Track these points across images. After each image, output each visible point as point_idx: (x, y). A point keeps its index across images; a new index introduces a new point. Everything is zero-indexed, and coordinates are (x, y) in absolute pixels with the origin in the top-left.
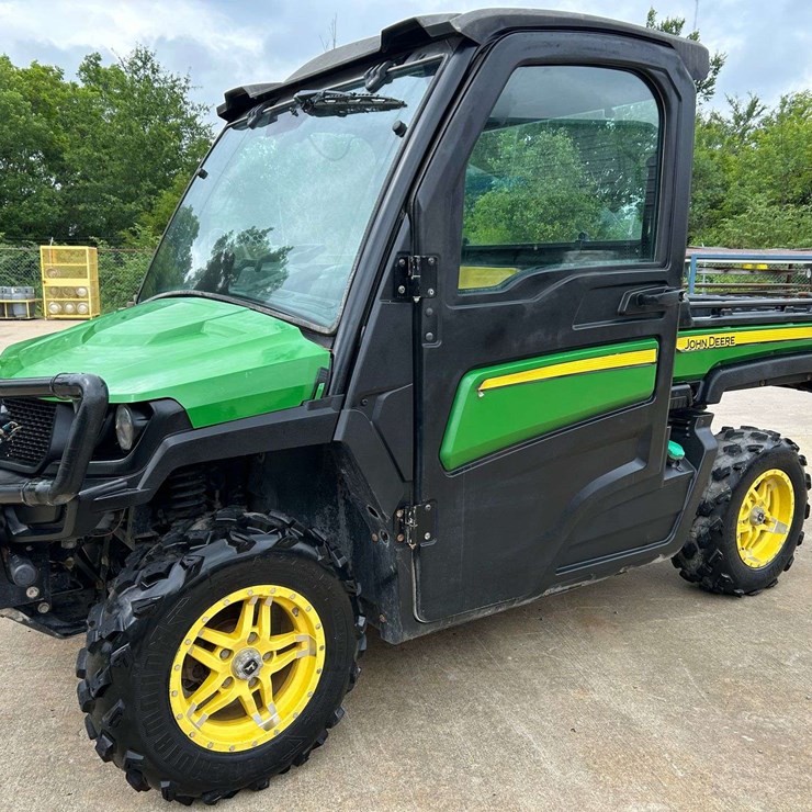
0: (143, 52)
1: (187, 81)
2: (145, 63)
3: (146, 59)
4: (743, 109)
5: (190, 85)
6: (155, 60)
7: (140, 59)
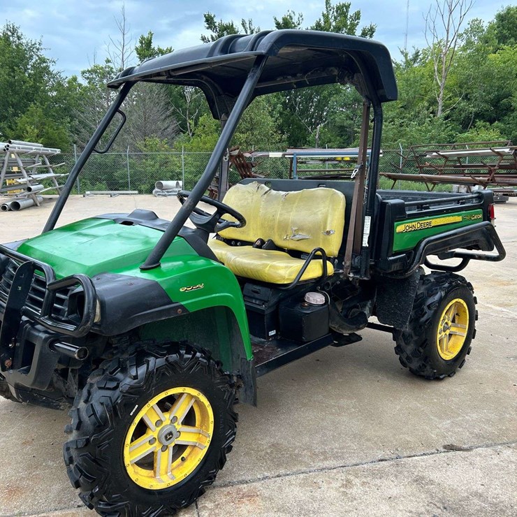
0: (11, 26)
1: (40, 44)
2: (13, 34)
3: (14, 31)
4: (410, 56)
5: (41, 47)
6: (20, 32)
7: (10, 31)
